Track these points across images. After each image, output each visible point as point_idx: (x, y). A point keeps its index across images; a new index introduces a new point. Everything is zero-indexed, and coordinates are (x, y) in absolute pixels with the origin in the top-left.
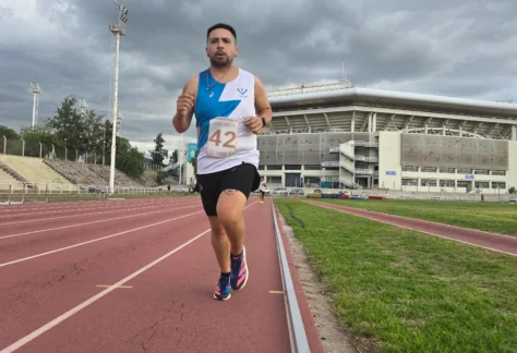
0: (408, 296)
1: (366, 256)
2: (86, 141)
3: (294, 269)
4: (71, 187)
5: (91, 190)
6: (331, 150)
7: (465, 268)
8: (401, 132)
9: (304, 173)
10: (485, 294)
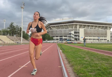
0: (90, 67)
1: (79, 57)
2: (16, 32)
3: (63, 61)
4: (13, 42)
5: (17, 43)
6: (69, 33)
7: (101, 60)
8: (84, 28)
9: (63, 38)
10: (107, 66)
